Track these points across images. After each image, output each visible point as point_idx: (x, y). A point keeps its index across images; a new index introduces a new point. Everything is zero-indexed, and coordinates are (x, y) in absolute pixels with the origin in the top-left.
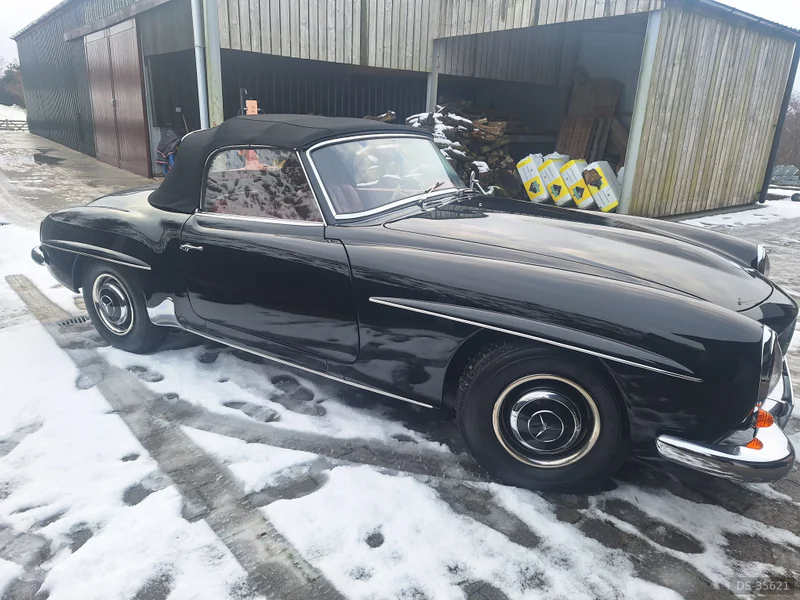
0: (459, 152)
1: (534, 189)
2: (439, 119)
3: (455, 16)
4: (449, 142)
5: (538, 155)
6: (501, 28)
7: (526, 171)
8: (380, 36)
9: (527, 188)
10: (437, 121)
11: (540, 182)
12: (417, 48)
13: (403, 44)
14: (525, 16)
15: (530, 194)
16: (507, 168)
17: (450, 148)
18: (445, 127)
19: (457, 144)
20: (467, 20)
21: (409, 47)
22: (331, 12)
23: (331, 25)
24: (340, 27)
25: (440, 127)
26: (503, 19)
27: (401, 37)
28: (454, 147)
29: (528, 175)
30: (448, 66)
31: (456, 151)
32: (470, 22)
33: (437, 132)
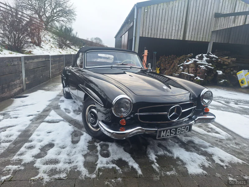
0: (210, 67)
1: (242, 82)
2: (205, 56)
3: (219, 24)
4: (207, 63)
5: (247, 70)
6: (233, 26)
7: (240, 76)
8: (191, 31)
9: (240, 82)
10: (204, 57)
11: (245, 80)
12: (205, 34)
13: (199, 33)
14: (241, 21)
15: (241, 84)
16: (233, 74)
17: (207, 65)
18: (206, 59)
19: (211, 64)
20: (223, 24)
21: (202, 34)
22: (174, 25)
23: (174, 28)
24: (177, 29)
25: (205, 58)
26: (234, 23)
27: (199, 31)
28: (208, 65)
29: (241, 77)
30: (217, 40)
31: (209, 66)
32: (223, 25)
33: (203, 60)
